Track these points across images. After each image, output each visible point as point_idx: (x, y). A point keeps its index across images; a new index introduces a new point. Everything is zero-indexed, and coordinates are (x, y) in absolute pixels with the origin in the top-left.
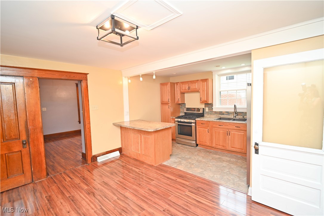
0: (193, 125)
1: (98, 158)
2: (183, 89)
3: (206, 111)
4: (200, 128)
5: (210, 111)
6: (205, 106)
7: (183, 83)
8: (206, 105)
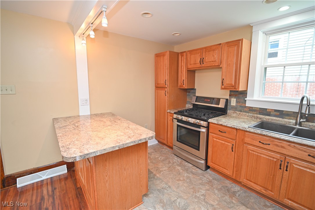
0: (203, 130)
1: (17, 179)
2: (192, 62)
3: (232, 104)
4: (215, 139)
5: (239, 104)
6: (230, 95)
7: (191, 52)
8: (232, 93)
